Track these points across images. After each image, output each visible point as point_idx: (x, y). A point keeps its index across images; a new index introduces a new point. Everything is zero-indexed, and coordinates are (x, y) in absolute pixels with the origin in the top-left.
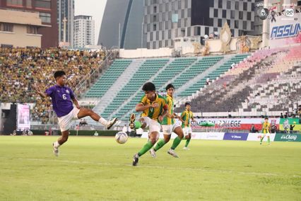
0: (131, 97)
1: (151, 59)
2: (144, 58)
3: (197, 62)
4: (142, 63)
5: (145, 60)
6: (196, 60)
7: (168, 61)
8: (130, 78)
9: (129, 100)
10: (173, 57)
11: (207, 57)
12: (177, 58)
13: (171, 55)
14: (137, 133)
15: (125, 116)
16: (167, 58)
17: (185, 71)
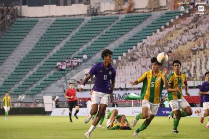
0: (38, 66)
1: (61, 18)
2: (53, 16)
3: (119, 21)
4: (51, 23)
5: (54, 19)
6: (117, 18)
7: (83, 20)
8: (35, 42)
9: (35, 70)
10: (88, 15)
11: (130, 15)
12: (94, 17)
13: (85, 12)
14: (46, 110)
15: (30, 89)
16: (82, 17)
17: (104, 32)
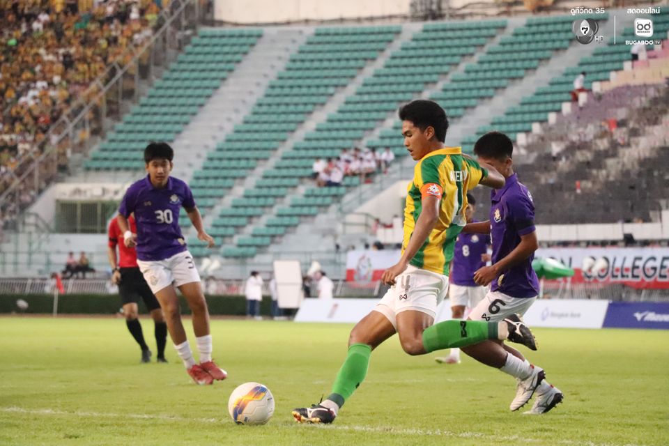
0: (261, 170)
1: (333, 28)
2: (307, 21)
3: (507, 36)
4: (301, 41)
5: (310, 30)
6: (503, 28)
7: (398, 33)
8: (253, 100)
9: (251, 182)
10: (414, 18)
11: (543, 17)
12: (431, 24)
13: (406, 9)
14: (284, 303)
15: (236, 239)
16: (395, 24)
17: (459, 72)
